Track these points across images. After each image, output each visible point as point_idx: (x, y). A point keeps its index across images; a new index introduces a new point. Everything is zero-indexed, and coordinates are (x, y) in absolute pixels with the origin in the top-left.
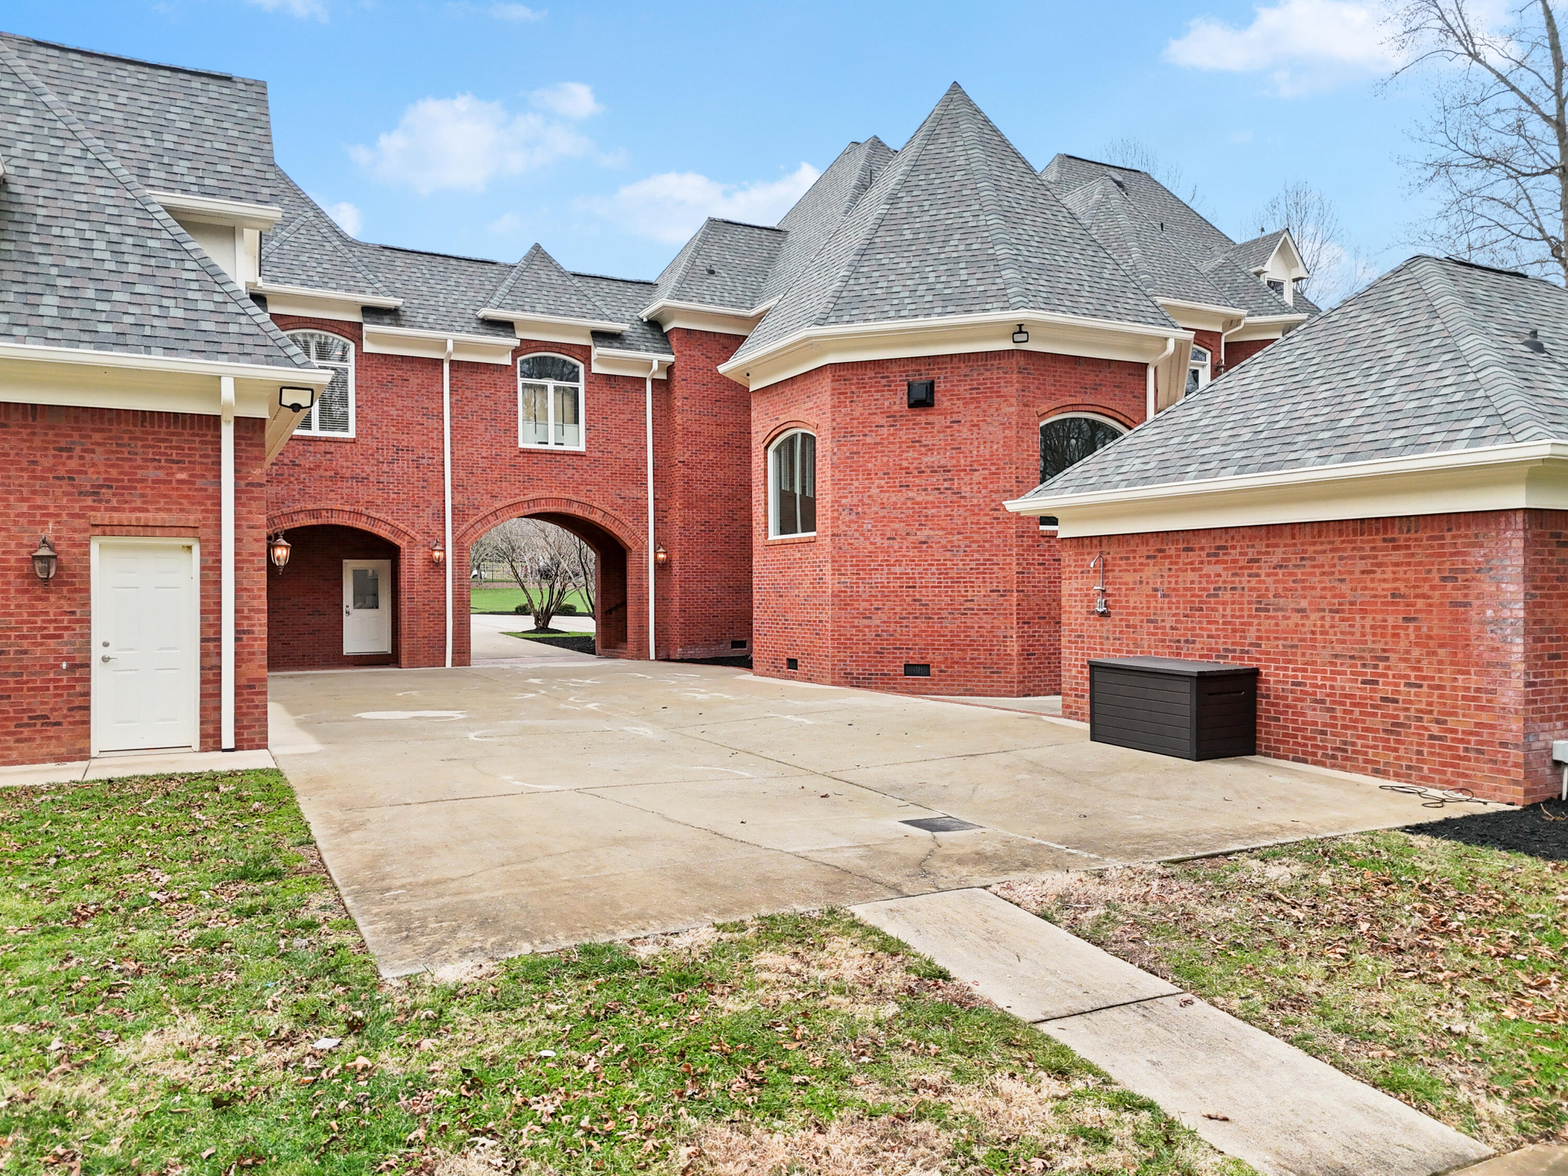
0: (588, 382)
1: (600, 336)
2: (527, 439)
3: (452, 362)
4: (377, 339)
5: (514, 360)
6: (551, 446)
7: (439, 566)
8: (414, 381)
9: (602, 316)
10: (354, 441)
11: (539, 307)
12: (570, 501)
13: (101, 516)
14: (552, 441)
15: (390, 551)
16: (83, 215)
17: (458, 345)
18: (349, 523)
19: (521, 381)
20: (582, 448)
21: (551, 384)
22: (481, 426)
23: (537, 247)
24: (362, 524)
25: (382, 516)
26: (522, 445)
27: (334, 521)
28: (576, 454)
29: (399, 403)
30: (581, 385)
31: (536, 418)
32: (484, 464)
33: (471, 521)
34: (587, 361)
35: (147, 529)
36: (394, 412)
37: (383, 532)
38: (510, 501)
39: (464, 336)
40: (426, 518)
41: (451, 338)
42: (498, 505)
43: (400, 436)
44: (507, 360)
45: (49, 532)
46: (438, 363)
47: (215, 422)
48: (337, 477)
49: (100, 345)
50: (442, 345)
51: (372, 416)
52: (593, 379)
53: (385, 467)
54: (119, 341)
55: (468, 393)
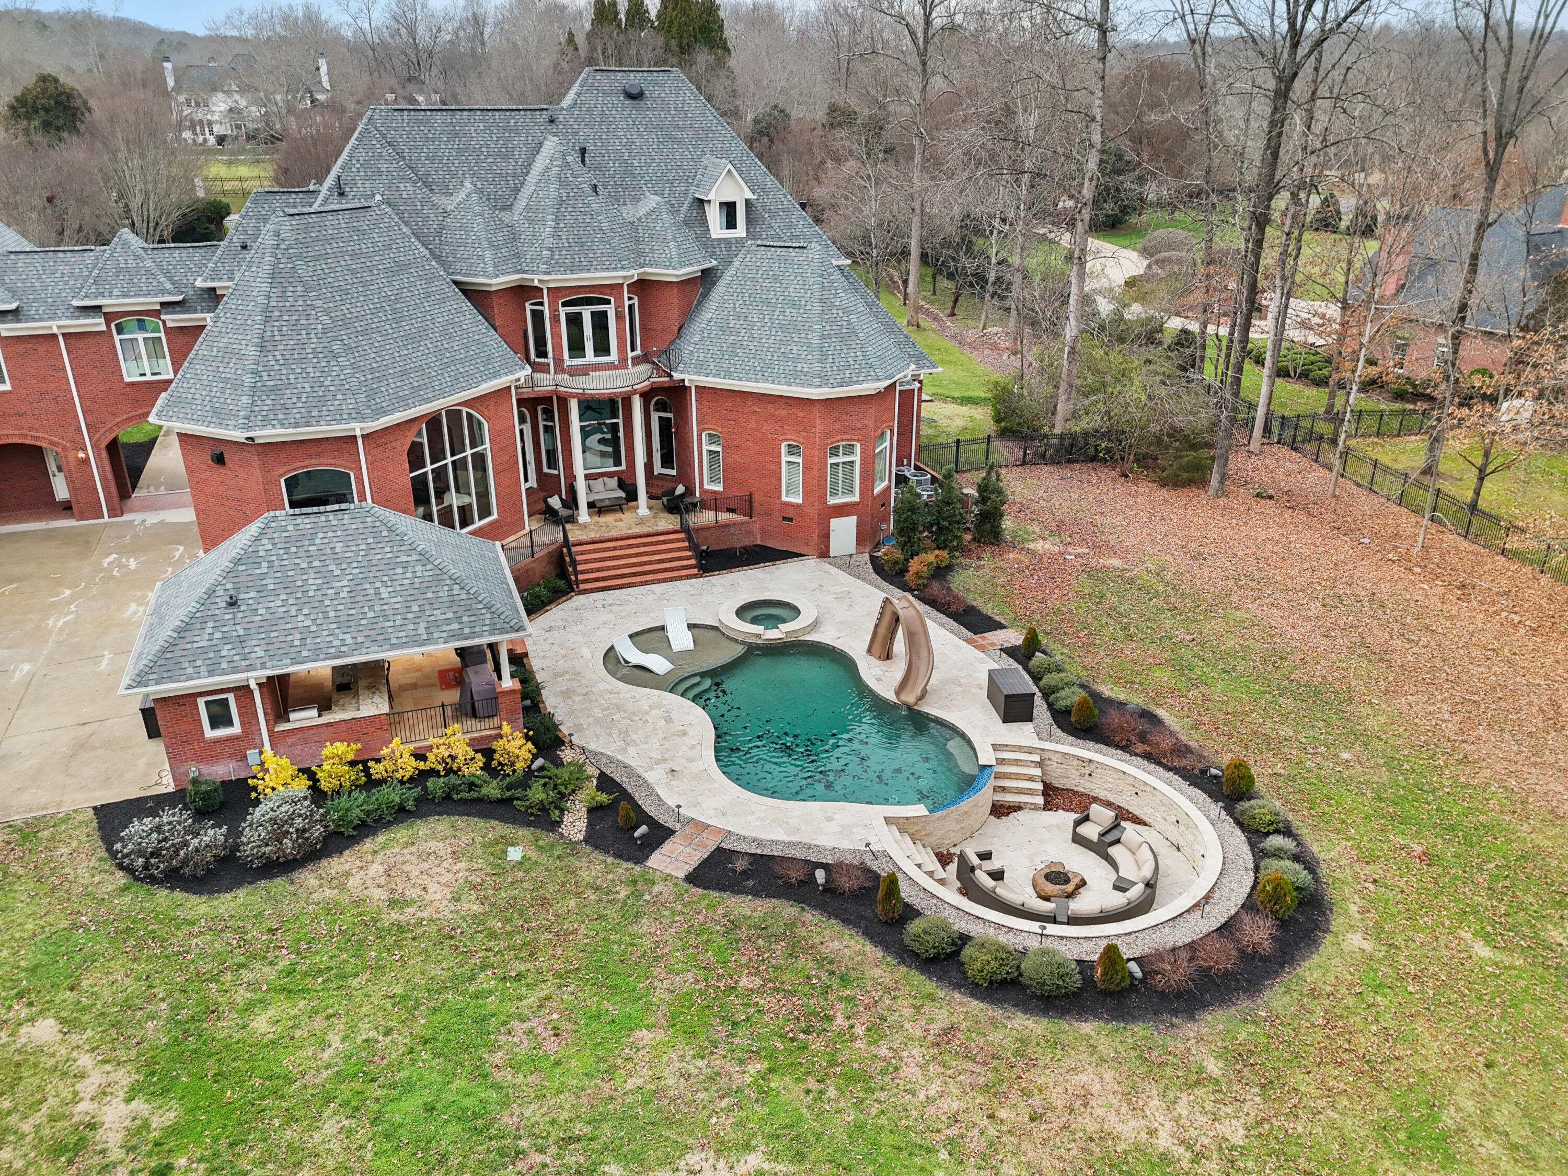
0: (166, 334)
1: (165, 305)
2: (129, 376)
3: (63, 334)
4: (7, 329)
5: (108, 326)
6: (149, 377)
7: (86, 461)
8: (41, 349)
10: (10, 392)
14: (148, 372)
17: (59, 327)
18: (20, 441)
19: (117, 338)
20: (172, 376)
21: (139, 338)
22: (95, 372)
24: (29, 441)
25: (40, 435)
26: (127, 380)
27: (10, 441)
28: (168, 381)
29: (34, 365)
30: (162, 335)
31: (133, 359)
32: (101, 395)
33: (102, 431)
34: (161, 320)
36: (32, 370)
38: (125, 416)
39: (65, 320)
40: (71, 433)
41: (54, 322)
42: (118, 420)
43: (40, 385)
44: (103, 328)
46: (55, 336)
51: (18, 375)
52: (169, 331)
53: (35, 405)
55: (81, 352)
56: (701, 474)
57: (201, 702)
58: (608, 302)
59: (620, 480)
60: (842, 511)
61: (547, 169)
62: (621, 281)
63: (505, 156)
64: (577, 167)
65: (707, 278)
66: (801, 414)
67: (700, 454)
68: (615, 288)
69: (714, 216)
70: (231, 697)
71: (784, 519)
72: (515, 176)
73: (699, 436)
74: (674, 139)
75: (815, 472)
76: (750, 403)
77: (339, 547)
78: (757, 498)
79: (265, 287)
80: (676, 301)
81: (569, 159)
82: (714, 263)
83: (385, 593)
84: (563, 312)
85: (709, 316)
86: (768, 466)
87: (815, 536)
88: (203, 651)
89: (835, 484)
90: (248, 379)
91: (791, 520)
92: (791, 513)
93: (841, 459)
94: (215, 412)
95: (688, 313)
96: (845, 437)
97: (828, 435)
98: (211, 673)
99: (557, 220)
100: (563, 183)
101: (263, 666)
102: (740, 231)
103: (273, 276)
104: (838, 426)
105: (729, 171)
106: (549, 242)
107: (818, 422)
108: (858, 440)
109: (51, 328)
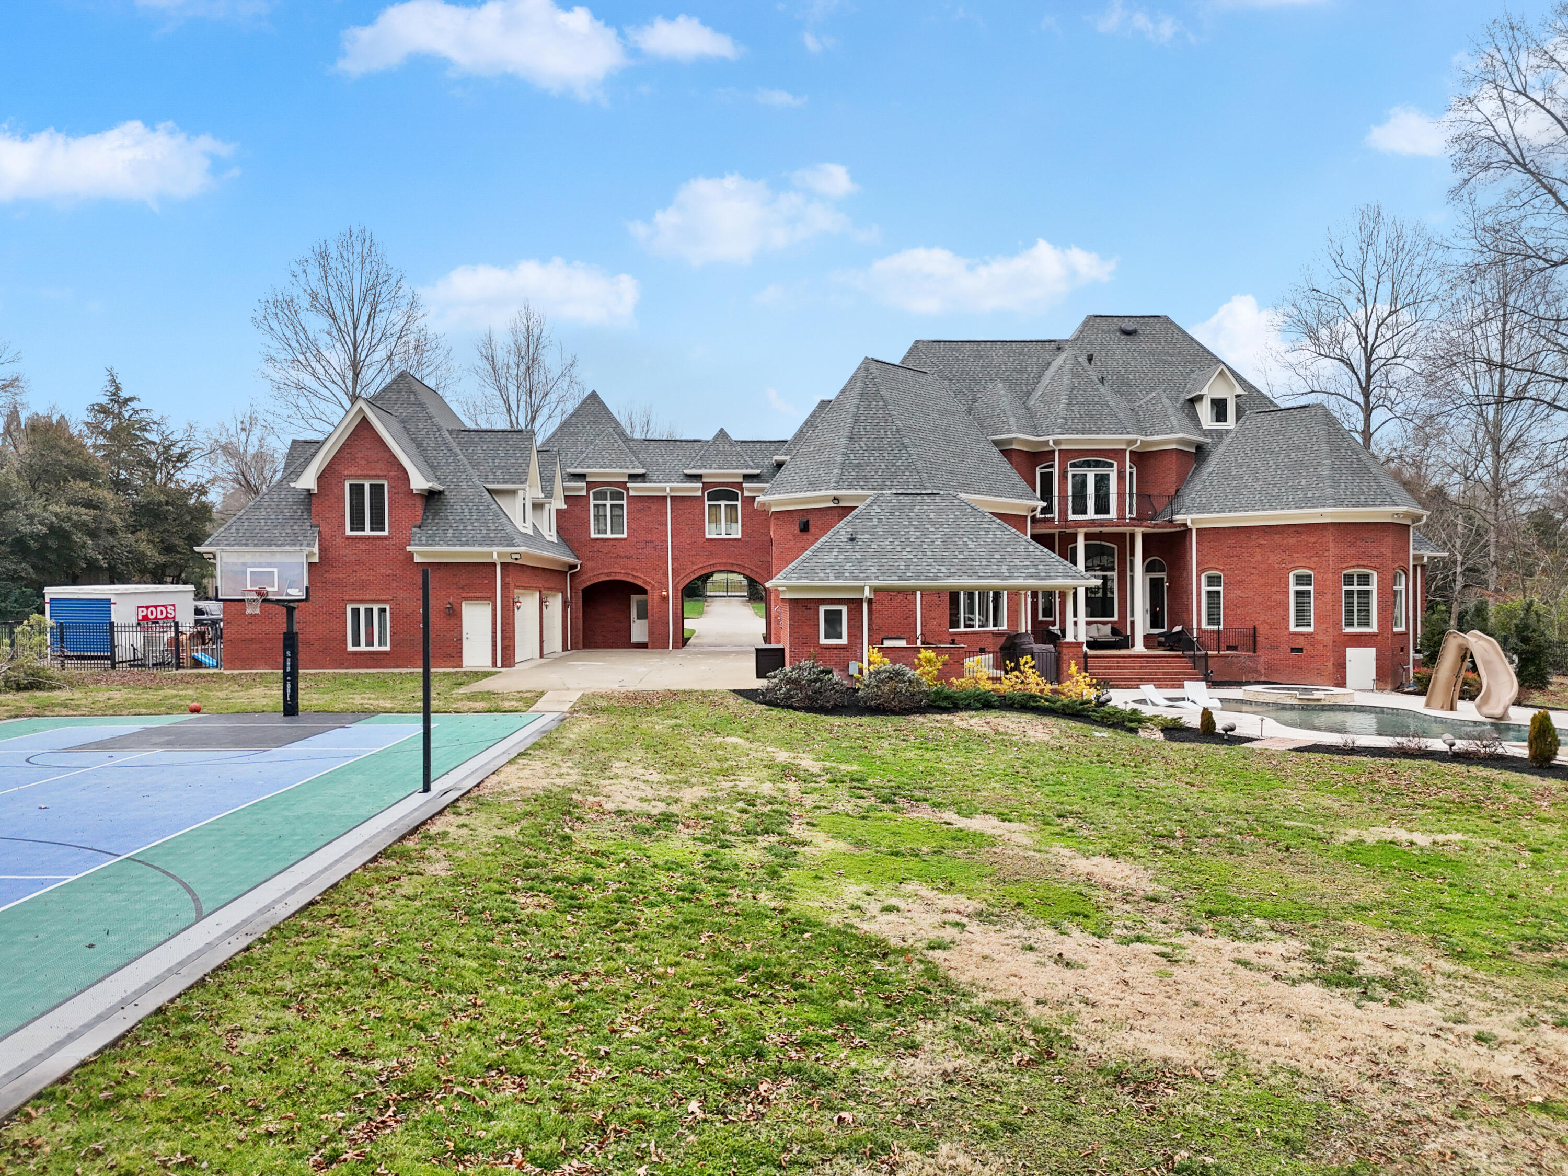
0: (742, 501)
1: (747, 477)
2: (711, 532)
3: (672, 496)
4: (635, 489)
5: (703, 493)
6: (724, 536)
7: (666, 599)
8: (654, 507)
9: (747, 467)
10: (626, 539)
11: (714, 465)
12: (733, 564)
13: (464, 595)
14: (723, 532)
15: (643, 591)
16: (463, 501)
17: (671, 489)
18: (625, 579)
19: (707, 503)
20: (739, 536)
21: (723, 503)
22: (688, 528)
23: (722, 430)
24: (630, 579)
25: (639, 575)
26: (707, 536)
27: (617, 578)
28: (735, 539)
29: (646, 518)
30: (739, 503)
31: (716, 520)
32: (687, 547)
33: (683, 575)
34: (742, 490)
35: (477, 598)
36: (644, 524)
37: (640, 583)
38: (702, 565)
39: (675, 485)
40: (660, 575)
41: (668, 486)
42: (696, 567)
43: (647, 536)
44: (699, 494)
45: (451, 600)
46: (665, 497)
47: (494, 564)
48: (618, 556)
49: (461, 545)
50: (664, 489)
51: (635, 526)
52: (745, 499)
53: (641, 551)
54: (467, 544)
55: (680, 512)
56: (1199, 615)
57: (822, 609)
58: (1111, 465)
59: (1112, 628)
60: (1359, 641)
61: (1061, 367)
62: (1124, 447)
63: (1020, 372)
64: (1086, 364)
65: (1200, 453)
66: (1313, 540)
67: (1199, 595)
68: (1118, 454)
69: (1205, 411)
70: (844, 609)
71: (1293, 650)
72: (1027, 384)
73: (1199, 577)
74: (1165, 362)
75: (1329, 596)
76: (1254, 537)
77: (932, 515)
78: (1262, 630)
79: (856, 402)
80: (1174, 467)
81: (1080, 359)
82: (1209, 440)
83: (971, 545)
84: (1071, 472)
85: (1210, 470)
86: (1274, 597)
87: (1330, 665)
88: (831, 565)
89: (1349, 613)
90: (839, 459)
91: (1300, 650)
92: (1300, 642)
93: (1355, 588)
94: (811, 483)
95: (1183, 480)
96: (1361, 563)
97: (1342, 559)
98: (837, 578)
99: (1070, 399)
100: (1075, 375)
101: (877, 578)
102: (1231, 422)
103: (862, 395)
104: (1352, 551)
105: (1222, 373)
106: (1064, 413)
107: (1331, 545)
108: (1375, 568)
109: (665, 490)
